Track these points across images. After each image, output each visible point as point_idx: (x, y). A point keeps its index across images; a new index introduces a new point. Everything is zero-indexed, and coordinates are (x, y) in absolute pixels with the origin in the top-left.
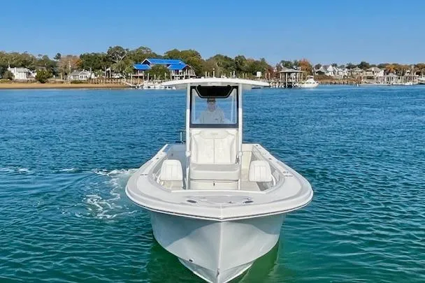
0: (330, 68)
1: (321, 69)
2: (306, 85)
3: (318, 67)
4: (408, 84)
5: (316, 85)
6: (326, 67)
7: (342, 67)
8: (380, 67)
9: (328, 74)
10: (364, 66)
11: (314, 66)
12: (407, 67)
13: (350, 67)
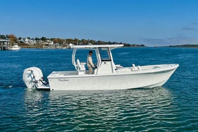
0: (27, 40)
1: (22, 40)
3: (20, 39)
4: (64, 48)
6: (24, 39)
7: (33, 39)
8: (52, 40)
9: (26, 43)
10: (43, 39)
11: (18, 38)
12: (63, 40)
13: (37, 39)
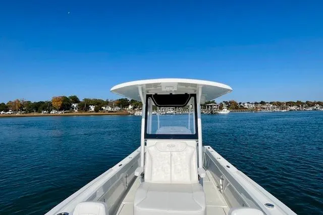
0: (246, 104)
1: (242, 104)
2: (222, 112)
3: (240, 103)
4: (283, 111)
5: (228, 112)
6: (244, 104)
7: (252, 104)
8: (271, 103)
9: (245, 107)
10: (263, 103)
11: (238, 103)
12: (283, 103)
13: (256, 103)
